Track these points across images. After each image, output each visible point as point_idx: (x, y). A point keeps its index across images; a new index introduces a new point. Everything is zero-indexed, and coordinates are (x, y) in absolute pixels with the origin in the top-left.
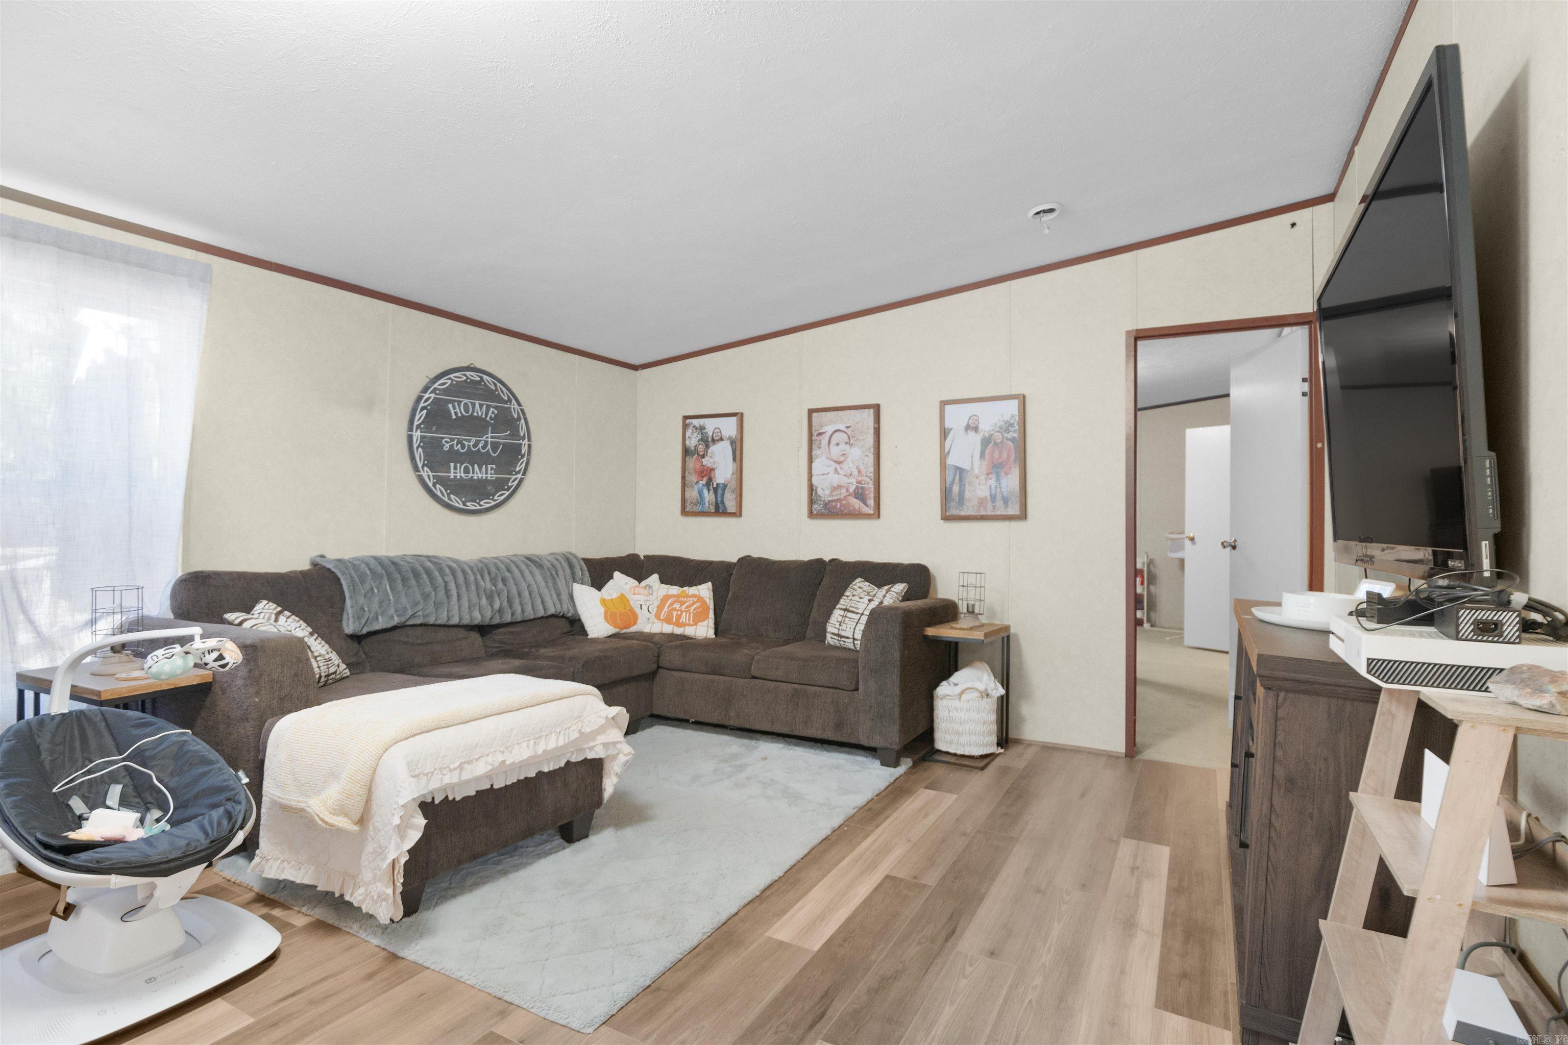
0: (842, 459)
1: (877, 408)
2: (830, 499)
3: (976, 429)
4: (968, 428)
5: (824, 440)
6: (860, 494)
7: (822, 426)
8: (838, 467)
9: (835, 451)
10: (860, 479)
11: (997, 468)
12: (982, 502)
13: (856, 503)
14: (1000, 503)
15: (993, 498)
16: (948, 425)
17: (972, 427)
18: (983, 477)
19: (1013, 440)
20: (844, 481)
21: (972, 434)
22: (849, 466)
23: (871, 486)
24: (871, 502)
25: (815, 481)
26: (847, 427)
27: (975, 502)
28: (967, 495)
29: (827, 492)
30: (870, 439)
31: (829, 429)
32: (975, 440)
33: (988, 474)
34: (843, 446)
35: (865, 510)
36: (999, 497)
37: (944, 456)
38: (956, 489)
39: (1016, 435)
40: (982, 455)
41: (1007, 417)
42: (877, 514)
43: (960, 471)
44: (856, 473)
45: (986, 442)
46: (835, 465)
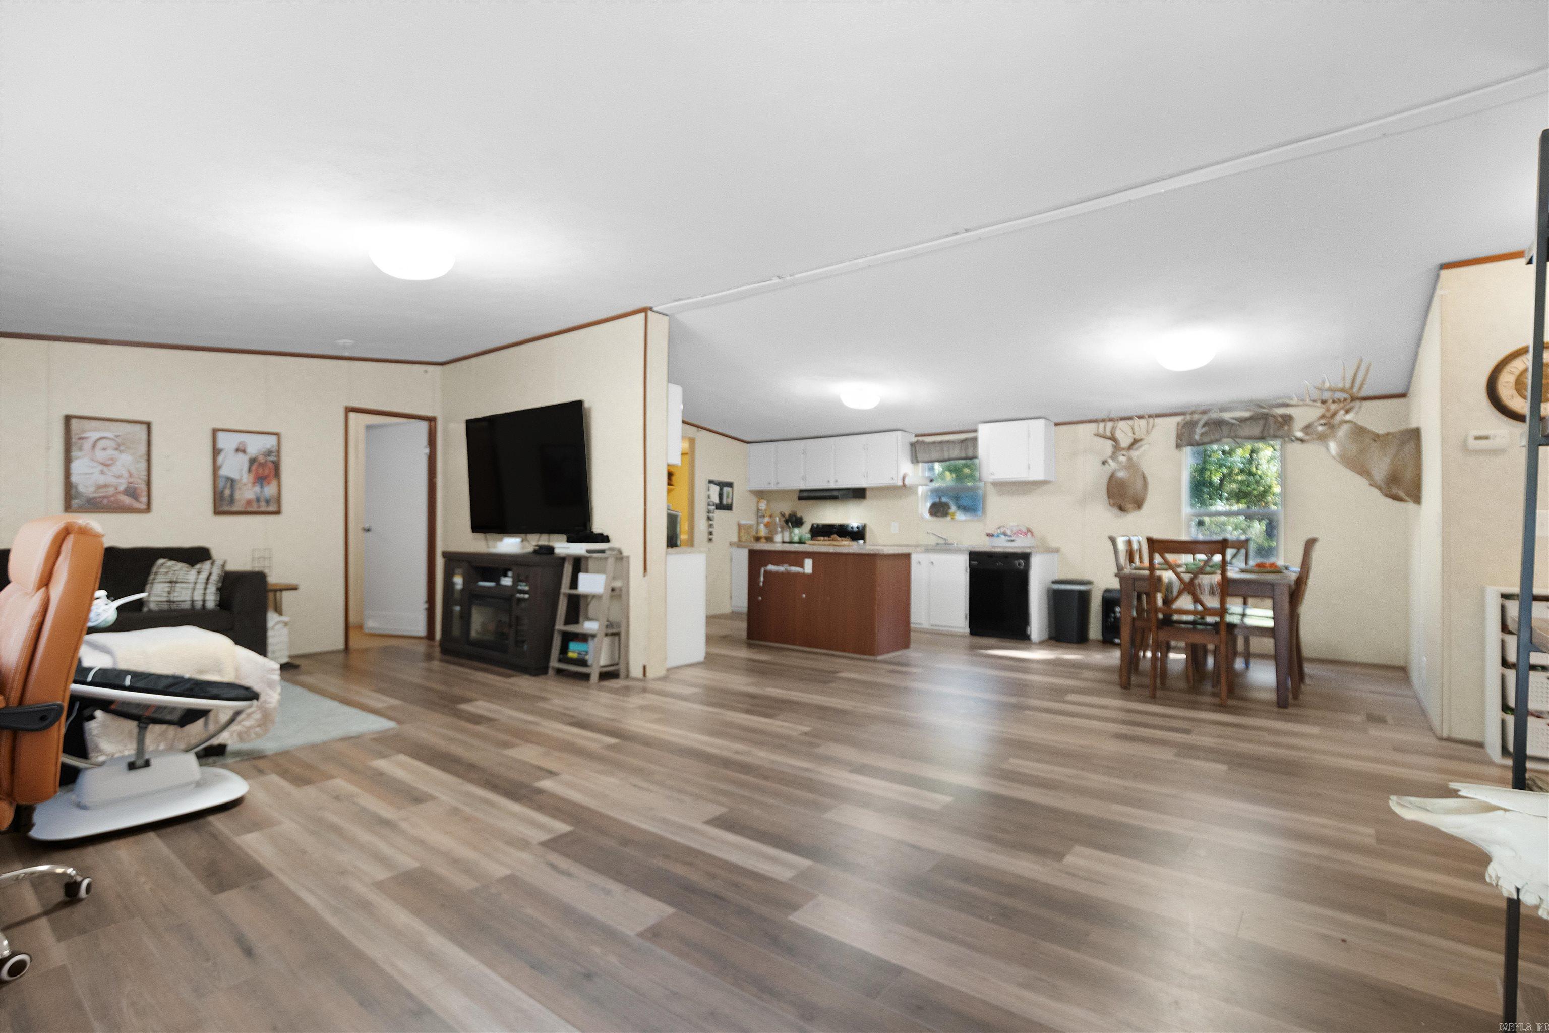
0: (109, 462)
1: (148, 425)
2: (95, 495)
3: (244, 451)
4: (237, 450)
5: (87, 445)
6: (131, 492)
7: (84, 431)
8: (105, 469)
9: (100, 455)
10: (131, 480)
11: (261, 479)
12: (249, 502)
13: (127, 500)
14: (263, 504)
15: (258, 500)
16: (220, 445)
17: (241, 450)
18: (250, 485)
19: (273, 462)
20: (113, 481)
21: (240, 455)
22: (118, 468)
23: (143, 487)
24: (144, 499)
25: (74, 479)
26: (117, 436)
27: (243, 502)
28: (237, 496)
29: (92, 489)
30: (143, 449)
31: (95, 435)
32: (243, 460)
33: (254, 483)
34: (110, 452)
35: (136, 505)
36: (262, 499)
37: (216, 468)
38: (227, 492)
39: (275, 459)
40: (250, 470)
41: (268, 446)
42: (148, 509)
43: (232, 482)
44: (126, 474)
45: (252, 461)
46: (100, 467)
